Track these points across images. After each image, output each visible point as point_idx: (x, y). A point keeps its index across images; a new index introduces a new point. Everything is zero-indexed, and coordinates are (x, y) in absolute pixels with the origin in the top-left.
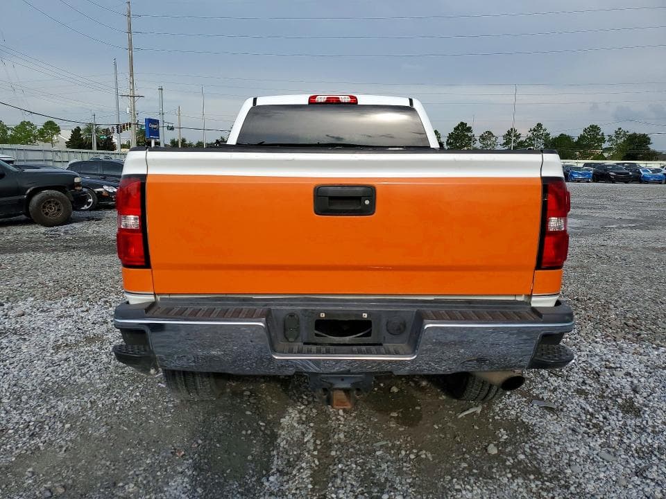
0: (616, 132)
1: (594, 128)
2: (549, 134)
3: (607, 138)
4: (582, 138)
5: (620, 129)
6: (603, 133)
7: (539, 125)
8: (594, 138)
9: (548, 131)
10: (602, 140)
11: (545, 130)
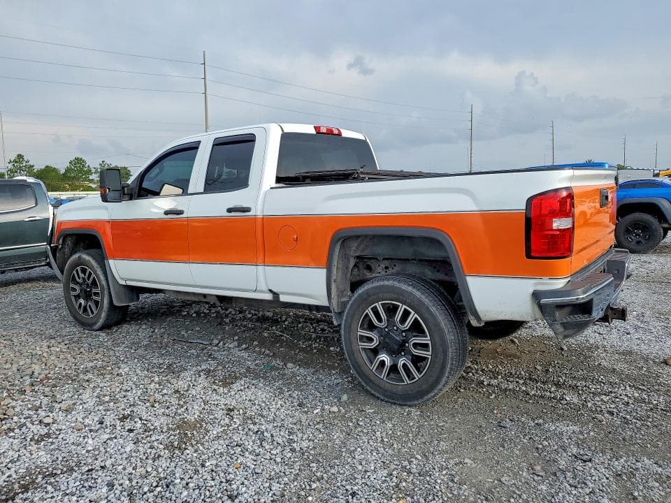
0: (101, 165)
1: (79, 161)
2: (33, 166)
3: (93, 170)
4: (68, 170)
5: (103, 162)
6: (89, 166)
7: (20, 156)
8: (81, 171)
9: (31, 163)
10: (89, 172)
11: (28, 162)
